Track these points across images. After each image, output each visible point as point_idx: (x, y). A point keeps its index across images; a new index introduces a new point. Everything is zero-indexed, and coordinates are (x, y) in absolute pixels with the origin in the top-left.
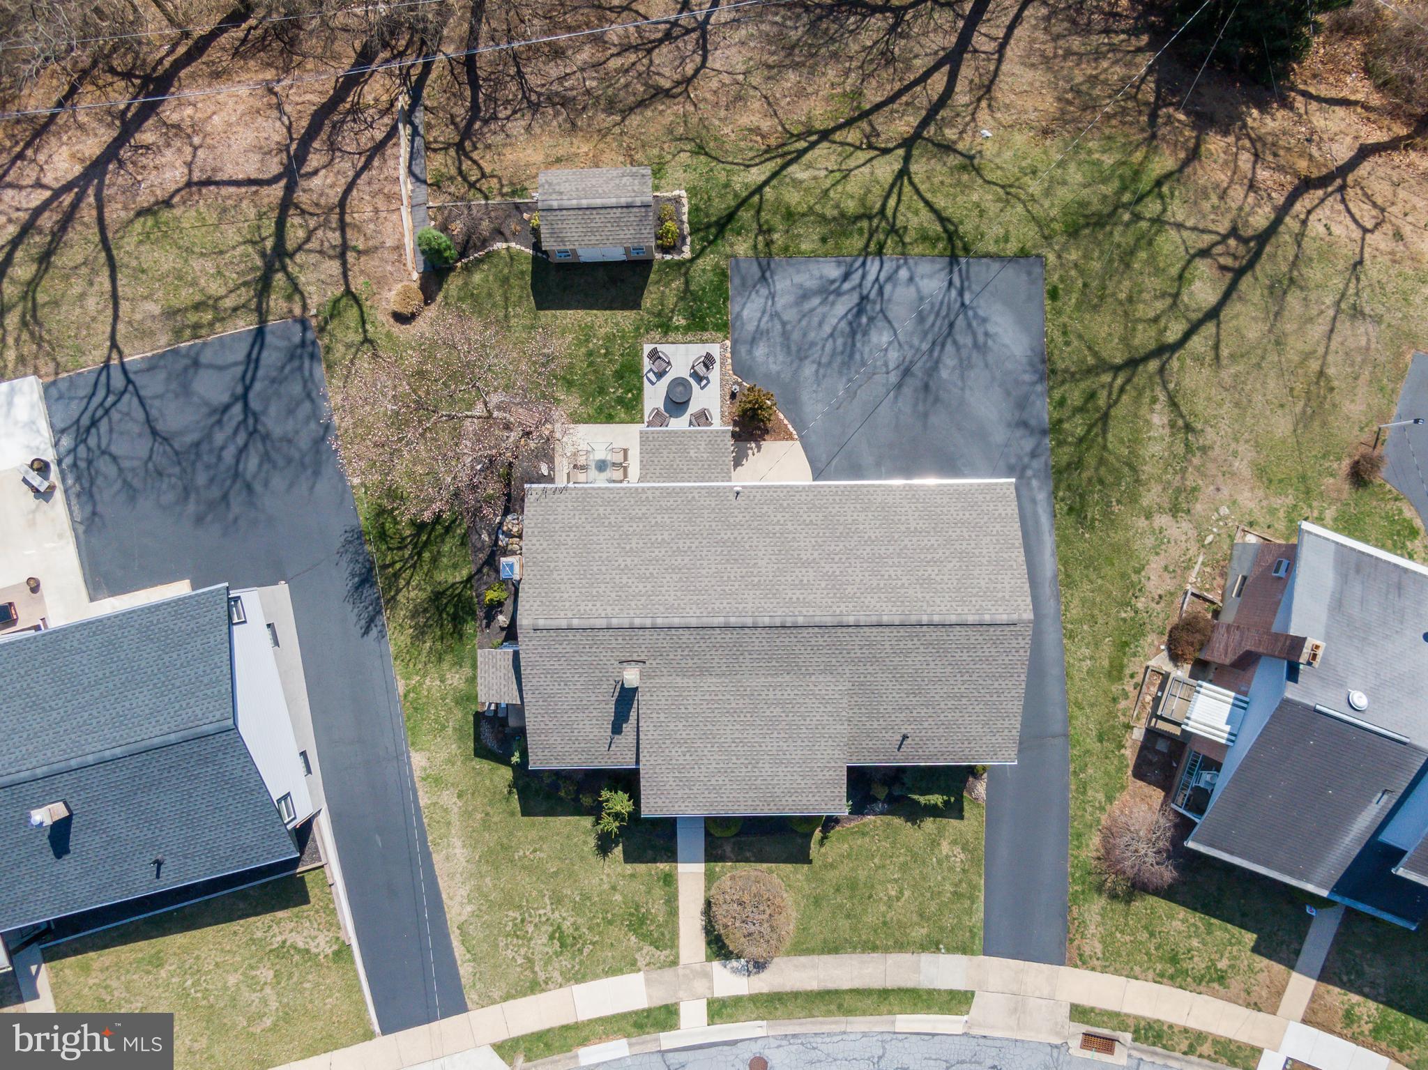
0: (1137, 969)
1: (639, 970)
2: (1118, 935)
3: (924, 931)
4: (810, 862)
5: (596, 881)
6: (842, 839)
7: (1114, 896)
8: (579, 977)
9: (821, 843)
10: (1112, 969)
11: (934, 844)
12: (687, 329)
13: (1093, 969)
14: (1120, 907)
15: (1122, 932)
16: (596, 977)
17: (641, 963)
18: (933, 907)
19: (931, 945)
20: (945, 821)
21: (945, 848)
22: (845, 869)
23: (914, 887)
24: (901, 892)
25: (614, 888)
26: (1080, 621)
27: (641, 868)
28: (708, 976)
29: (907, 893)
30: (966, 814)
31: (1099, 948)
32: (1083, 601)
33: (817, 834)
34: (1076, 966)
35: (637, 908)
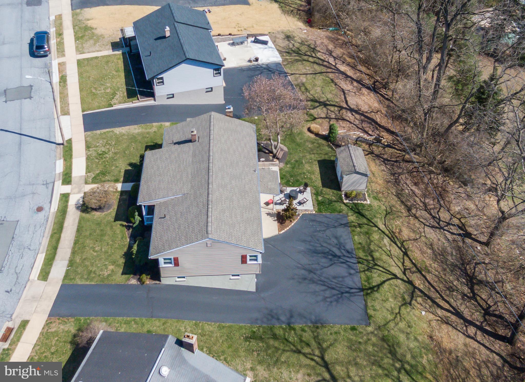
0: (38, 347)
1: (86, 173)
2: (56, 339)
3: (78, 261)
4: (115, 221)
5: (120, 162)
6: (121, 232)
7: (75, 336)
8: (88, 158)
9: (121, 225)
10: (41, 336)
11: (114, 263)
12: (317, 200)
13: (43, 328)
14: (70, 339)
15: (57, 340)
16: (87, 163)
17: (89, 174)
18: (87, 263)
19: (71, 263)
20: (122, 267)
21: (111, 267)
22: (109, 232)
23: (98, 256)
24: (96, 252)
25: (117, 167)
26: (203, 329)
27: (122, 174)
28: (79, 192)
29: (95, 254)
30: (124, 276)
31: (53, 330)
32: (212, 332)
33: (125, 223)
34: (47, 321)
35: (109, 173)
